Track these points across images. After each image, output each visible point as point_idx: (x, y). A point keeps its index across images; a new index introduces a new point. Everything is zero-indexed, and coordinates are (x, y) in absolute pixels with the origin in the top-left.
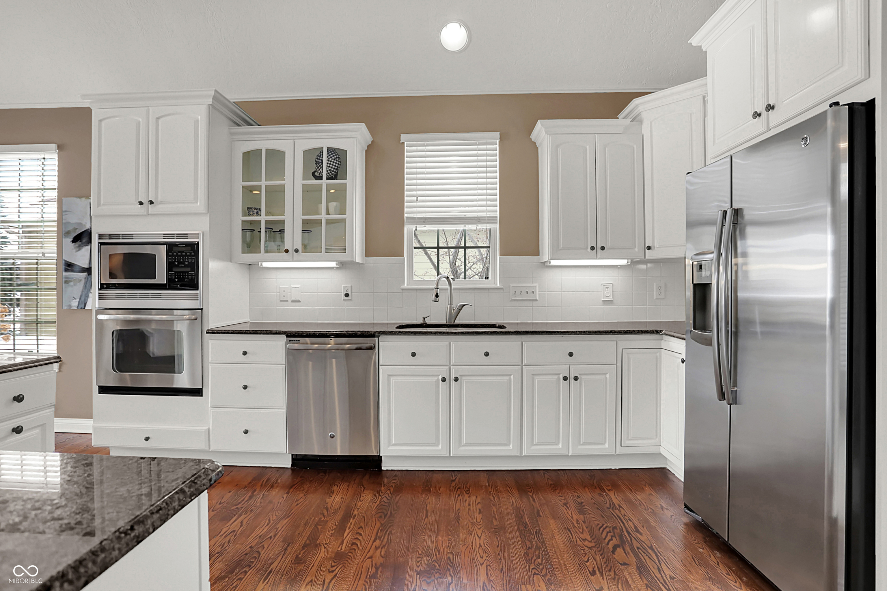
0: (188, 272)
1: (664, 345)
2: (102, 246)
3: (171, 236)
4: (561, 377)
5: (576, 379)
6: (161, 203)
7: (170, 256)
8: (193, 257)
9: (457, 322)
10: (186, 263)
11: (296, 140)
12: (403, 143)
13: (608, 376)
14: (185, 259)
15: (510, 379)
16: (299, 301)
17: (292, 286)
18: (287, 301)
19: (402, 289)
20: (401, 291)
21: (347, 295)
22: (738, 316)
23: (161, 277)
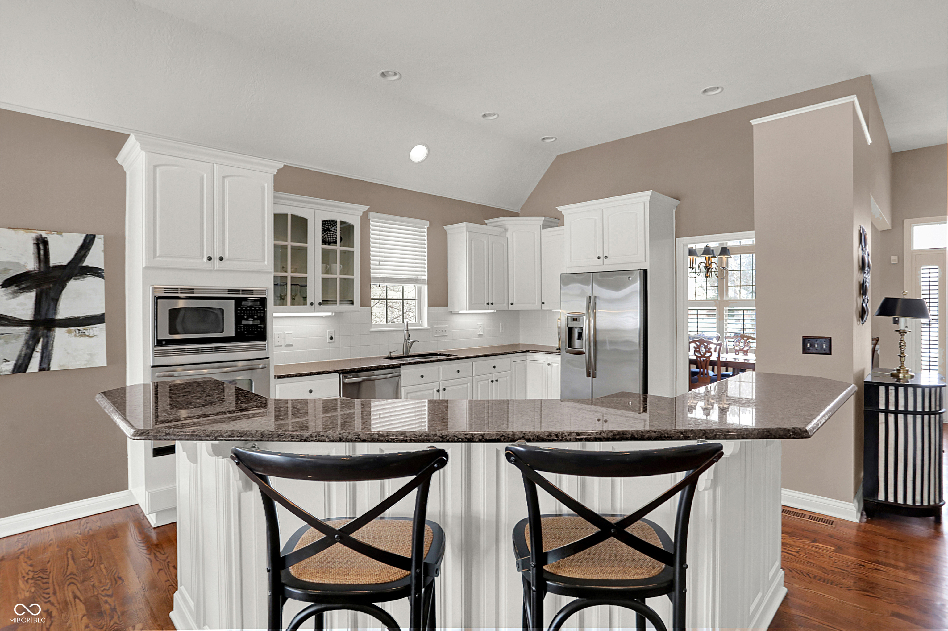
0: (257, 325)
1: (528, 358)
2: (158, 300)
3: (237, 291)
4: (490, 381)
5: (497, 381)
6: (229, 259)
7: (239, 310)
8: (262, 312)
9: (411, 353)
10: (255, 317)
11: (316, 210)
12: (370, 219)
13: (508, 378)
14: (254, 313)
15: (468, 386)
16: (292, 345)
17: (286, 332)
18: (281, 346)
19: (370, 332)
20: (369, 333)
21: (331, 338)
22: (597, 339)
23: (230, 330)
